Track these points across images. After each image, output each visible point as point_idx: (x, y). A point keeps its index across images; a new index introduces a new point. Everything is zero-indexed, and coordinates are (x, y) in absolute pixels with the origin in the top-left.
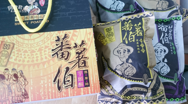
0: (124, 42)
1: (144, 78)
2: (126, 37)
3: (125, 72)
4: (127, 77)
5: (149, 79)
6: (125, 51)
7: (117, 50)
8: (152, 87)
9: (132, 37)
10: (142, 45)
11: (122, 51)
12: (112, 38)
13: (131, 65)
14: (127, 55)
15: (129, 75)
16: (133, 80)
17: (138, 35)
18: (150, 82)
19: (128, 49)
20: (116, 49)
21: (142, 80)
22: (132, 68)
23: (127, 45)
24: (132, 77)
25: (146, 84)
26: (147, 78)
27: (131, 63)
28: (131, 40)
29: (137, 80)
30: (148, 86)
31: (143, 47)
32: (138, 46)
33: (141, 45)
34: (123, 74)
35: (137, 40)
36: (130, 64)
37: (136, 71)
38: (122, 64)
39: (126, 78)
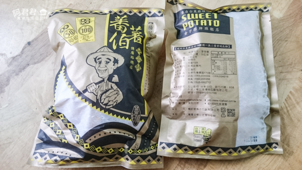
0: (110, 45)
1: (134, 113)
2: (115, 38)
3: (103, 97)
4: (104, 107)
5: (142, 115)
6: (110, 60)
7: (95, 56)
8: (144, 131)
9: (125, 41)
10: (139, 59)
11: (104, 59)
12: (89, 35)
13: (115, 87)
14: (111, 68)
15: (109, 104)
16: (114, 113)
17: (135, 41)
18: (143, 121)
19: (114, 58)
20: (93, 55)
21: (130, 115)
22: (115, 92)
23: (115, 51)
24: (113, 107)
25: (136, 124)
26: (139, 114)
27: (116, 83)
28: (123, 45)
29: (122, 115)
30: (137, 128)
31: (139, 61)
32: (132, 57)
33: (137, 58)
34: (97, 100)
35: (133, 48)
36: (113, 85)
37: (122, 97)
38: (100, 82)
39: (102, 109)
